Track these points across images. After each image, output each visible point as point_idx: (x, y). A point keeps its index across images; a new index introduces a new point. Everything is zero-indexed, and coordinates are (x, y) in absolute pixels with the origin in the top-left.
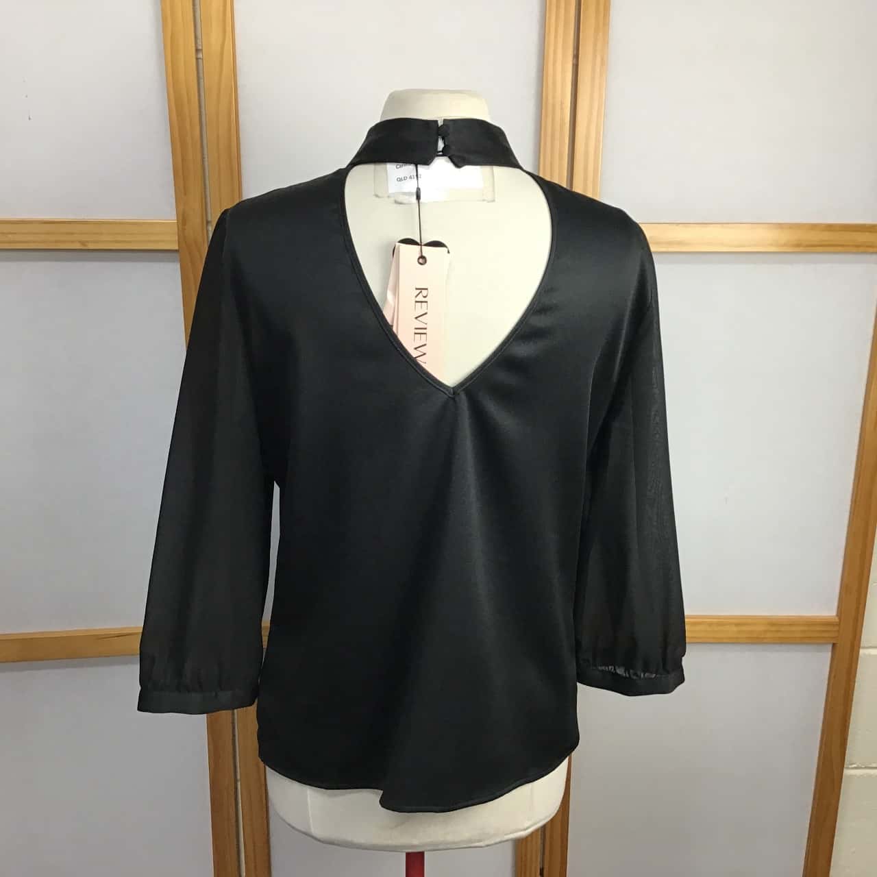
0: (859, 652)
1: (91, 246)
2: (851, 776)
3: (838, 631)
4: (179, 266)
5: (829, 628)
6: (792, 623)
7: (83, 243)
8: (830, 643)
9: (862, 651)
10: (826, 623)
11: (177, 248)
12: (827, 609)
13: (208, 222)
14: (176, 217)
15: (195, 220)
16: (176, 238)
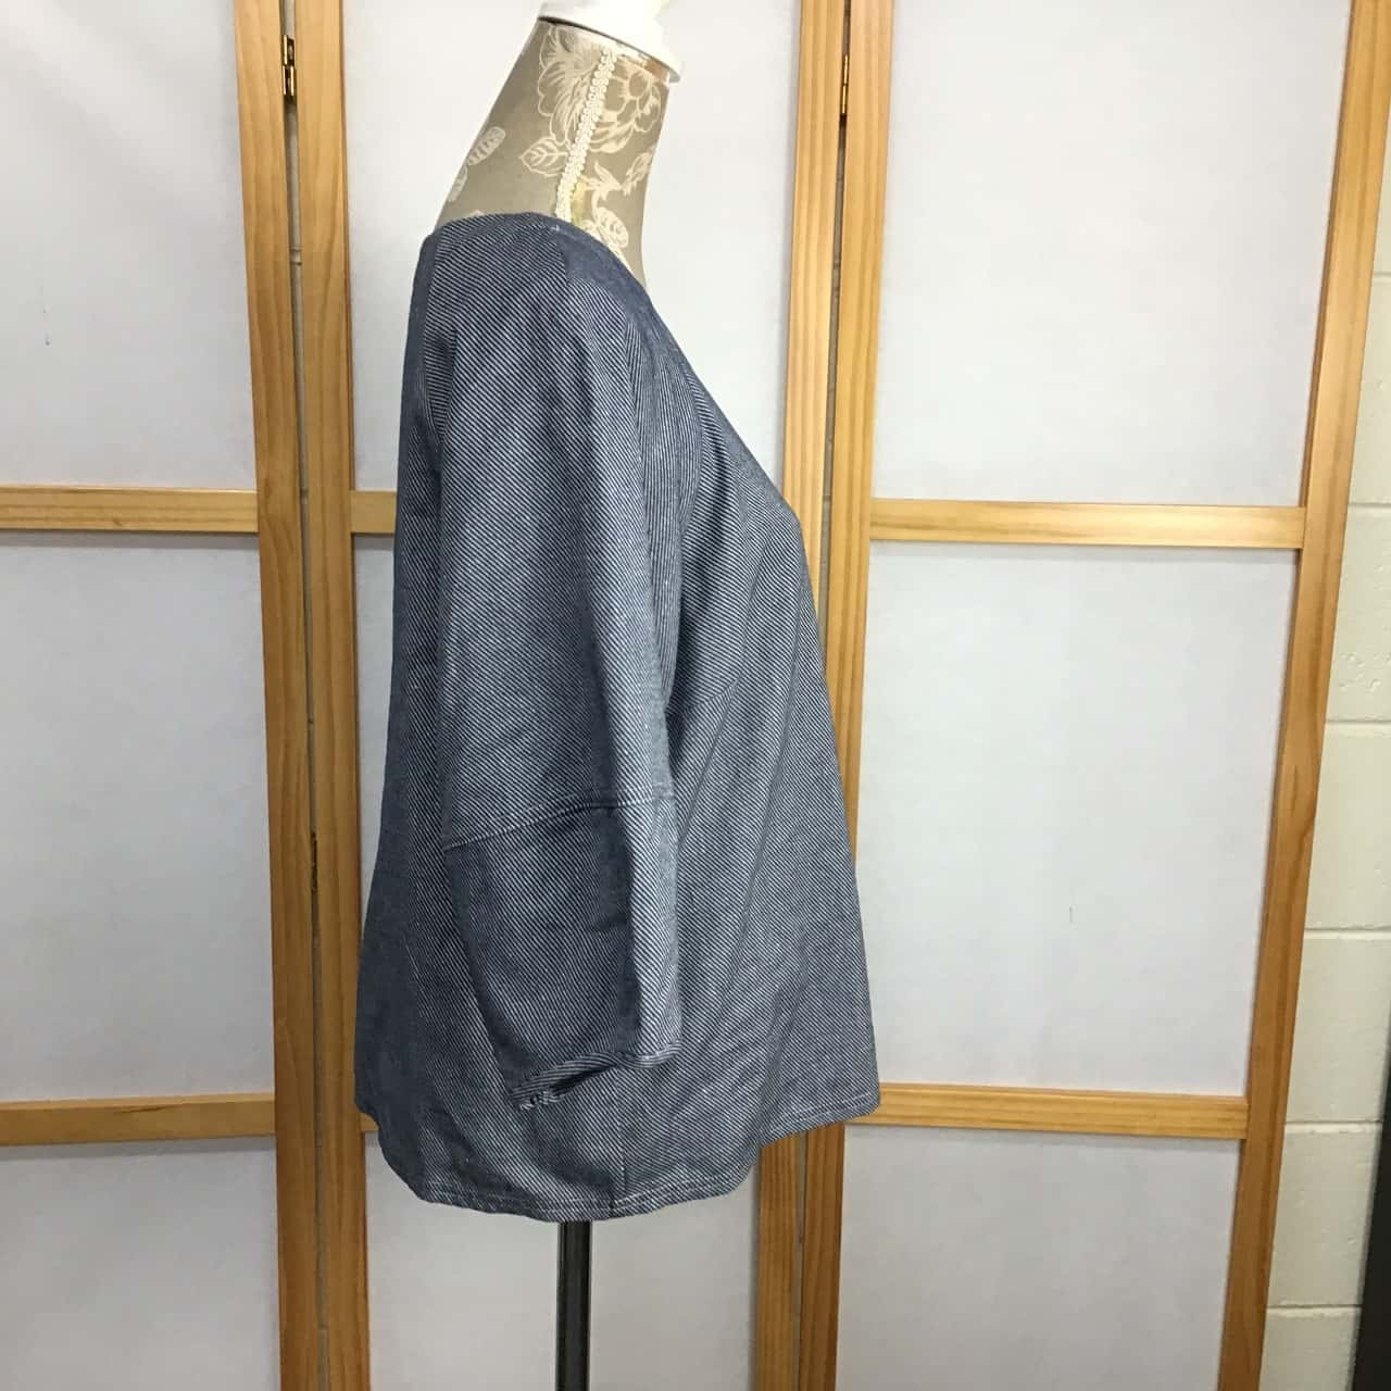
1: (129, 526)
3: (1248, 1121)
4: (255, 556)
7: (116, 521)
10: (1230, 1107)
11: (253, 528)
13: (302, 492)
14: (255, 486)
15: (285, 490)
16: (254, 516)
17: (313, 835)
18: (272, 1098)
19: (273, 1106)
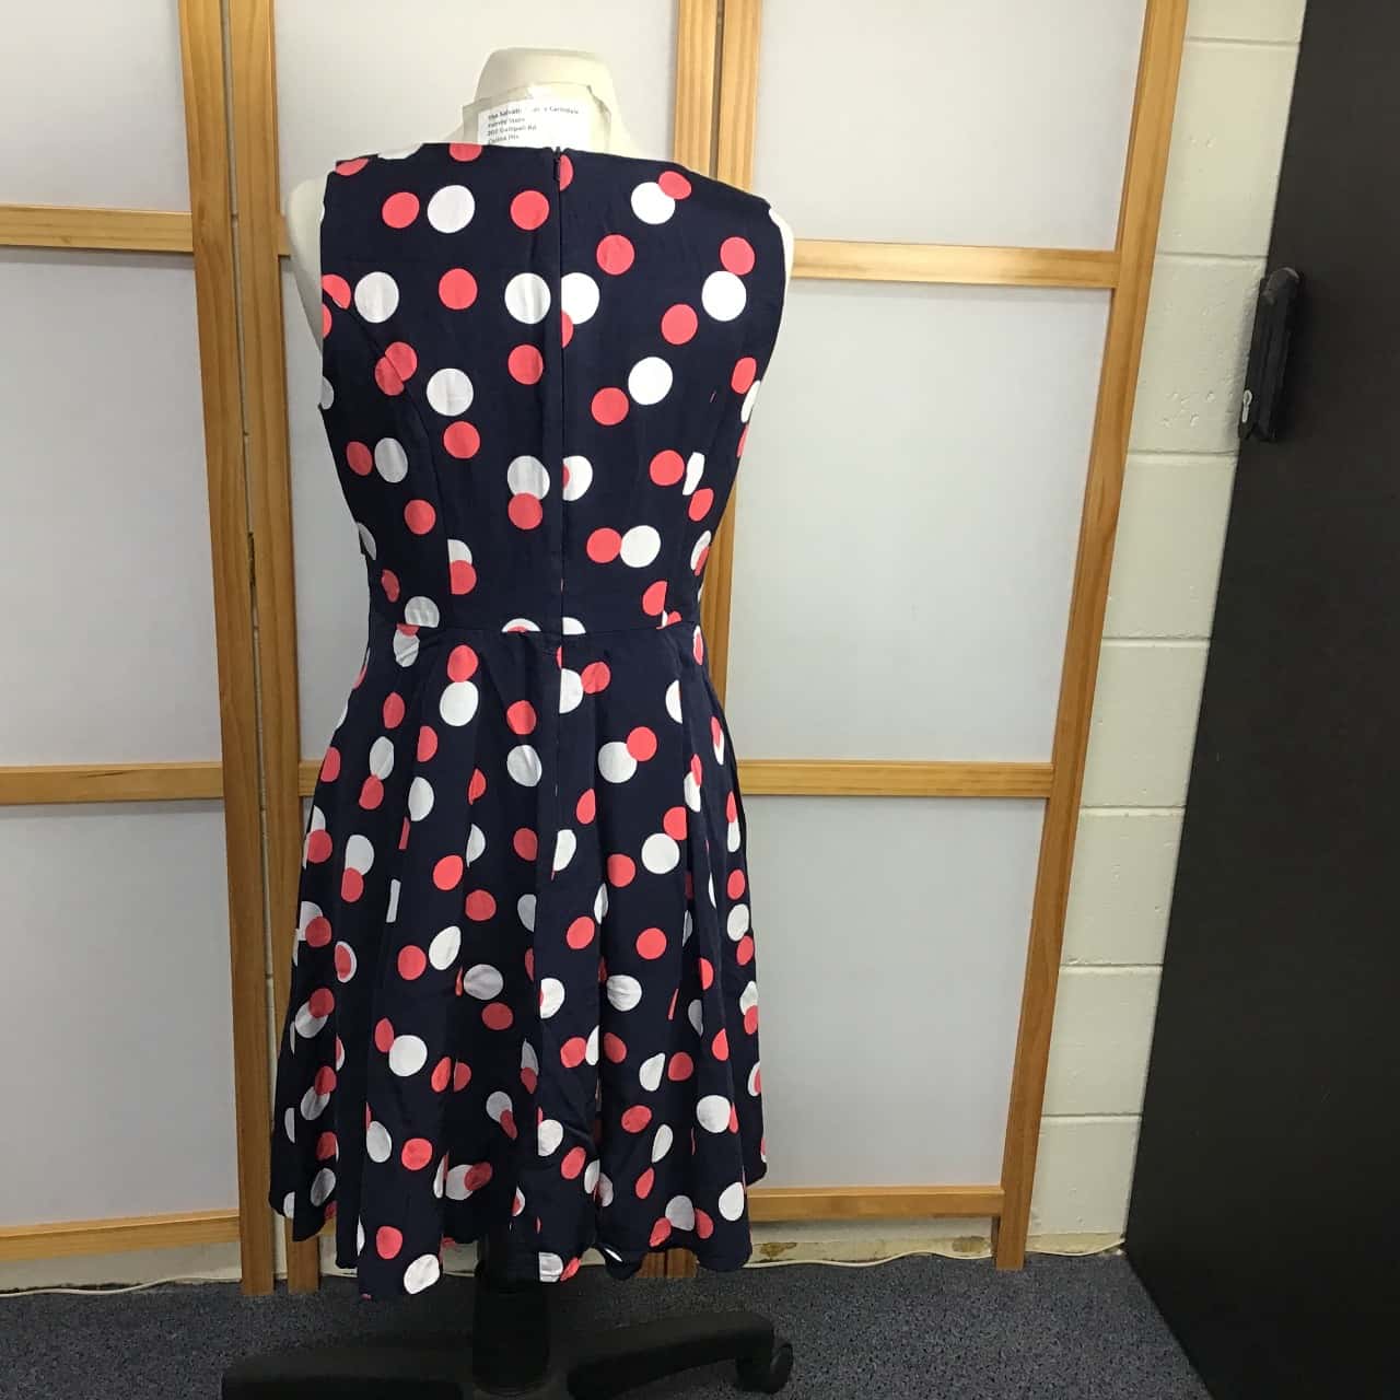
0: (1077, 812)
1: (76, 244)
2: (1070, 976)
3: (1052, 782)
4: (194, 272)
5: (1042, 778)
6: (996, 770)
7: (65, 239)
8: (1042, 798)
9: (1082, 812)
10: (1037, 772)
11: (190, 249)
12: (1038, 753)
13: (232, 216)
14: (188, 208)
15: (217, 213)
16: (190, 236)
17: (250, 535)
18: (220, 765)
19: (222, 771)
